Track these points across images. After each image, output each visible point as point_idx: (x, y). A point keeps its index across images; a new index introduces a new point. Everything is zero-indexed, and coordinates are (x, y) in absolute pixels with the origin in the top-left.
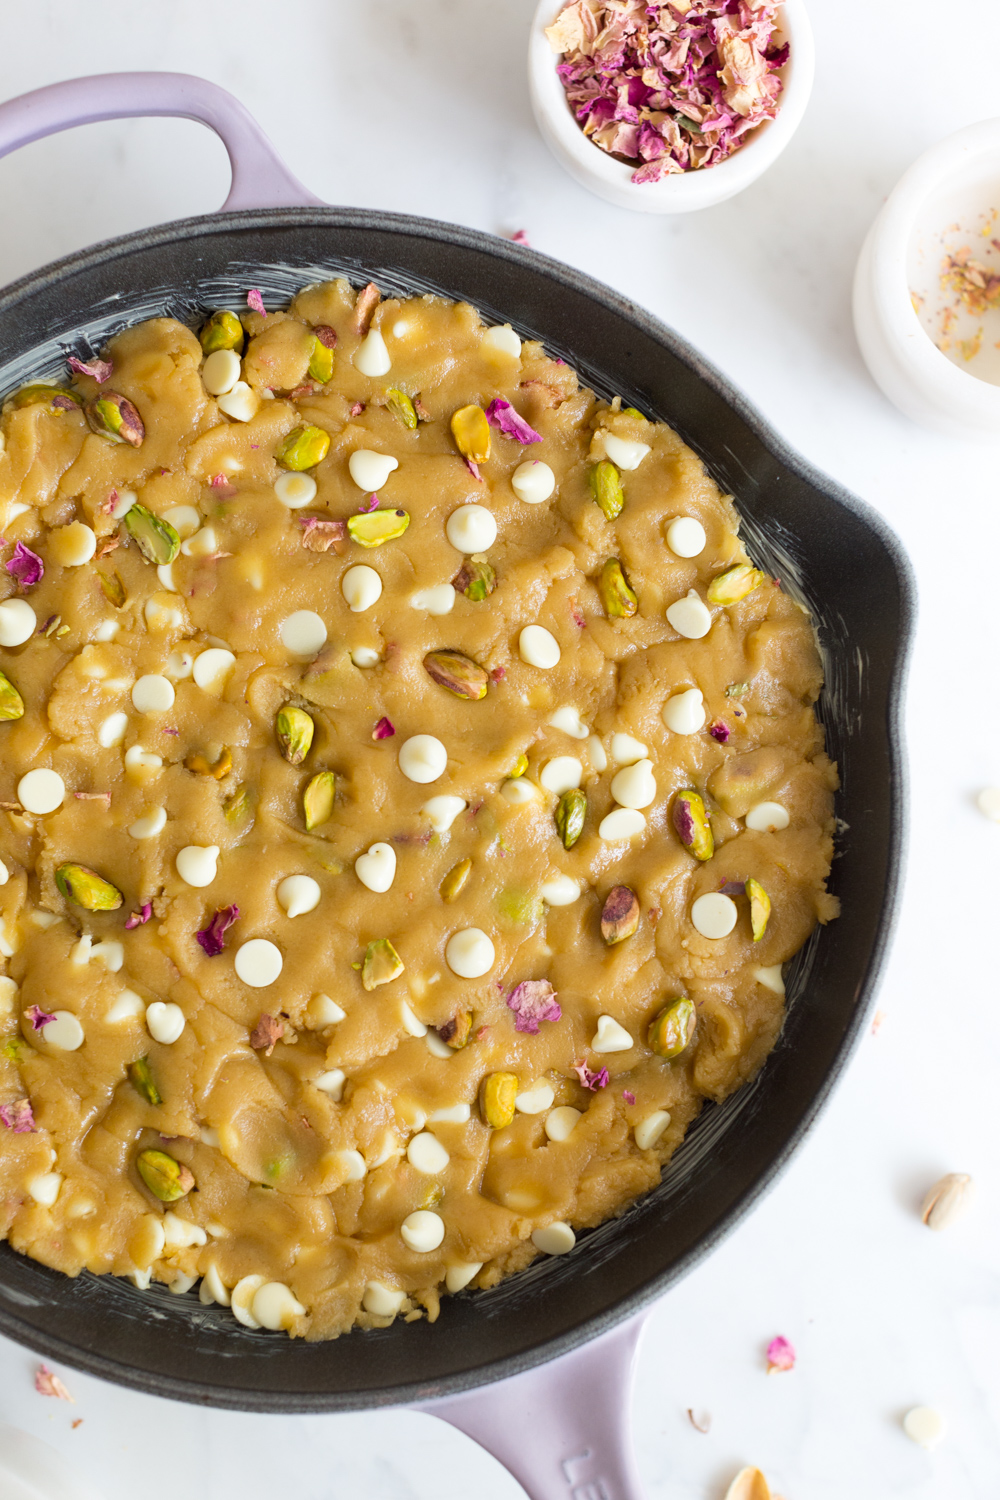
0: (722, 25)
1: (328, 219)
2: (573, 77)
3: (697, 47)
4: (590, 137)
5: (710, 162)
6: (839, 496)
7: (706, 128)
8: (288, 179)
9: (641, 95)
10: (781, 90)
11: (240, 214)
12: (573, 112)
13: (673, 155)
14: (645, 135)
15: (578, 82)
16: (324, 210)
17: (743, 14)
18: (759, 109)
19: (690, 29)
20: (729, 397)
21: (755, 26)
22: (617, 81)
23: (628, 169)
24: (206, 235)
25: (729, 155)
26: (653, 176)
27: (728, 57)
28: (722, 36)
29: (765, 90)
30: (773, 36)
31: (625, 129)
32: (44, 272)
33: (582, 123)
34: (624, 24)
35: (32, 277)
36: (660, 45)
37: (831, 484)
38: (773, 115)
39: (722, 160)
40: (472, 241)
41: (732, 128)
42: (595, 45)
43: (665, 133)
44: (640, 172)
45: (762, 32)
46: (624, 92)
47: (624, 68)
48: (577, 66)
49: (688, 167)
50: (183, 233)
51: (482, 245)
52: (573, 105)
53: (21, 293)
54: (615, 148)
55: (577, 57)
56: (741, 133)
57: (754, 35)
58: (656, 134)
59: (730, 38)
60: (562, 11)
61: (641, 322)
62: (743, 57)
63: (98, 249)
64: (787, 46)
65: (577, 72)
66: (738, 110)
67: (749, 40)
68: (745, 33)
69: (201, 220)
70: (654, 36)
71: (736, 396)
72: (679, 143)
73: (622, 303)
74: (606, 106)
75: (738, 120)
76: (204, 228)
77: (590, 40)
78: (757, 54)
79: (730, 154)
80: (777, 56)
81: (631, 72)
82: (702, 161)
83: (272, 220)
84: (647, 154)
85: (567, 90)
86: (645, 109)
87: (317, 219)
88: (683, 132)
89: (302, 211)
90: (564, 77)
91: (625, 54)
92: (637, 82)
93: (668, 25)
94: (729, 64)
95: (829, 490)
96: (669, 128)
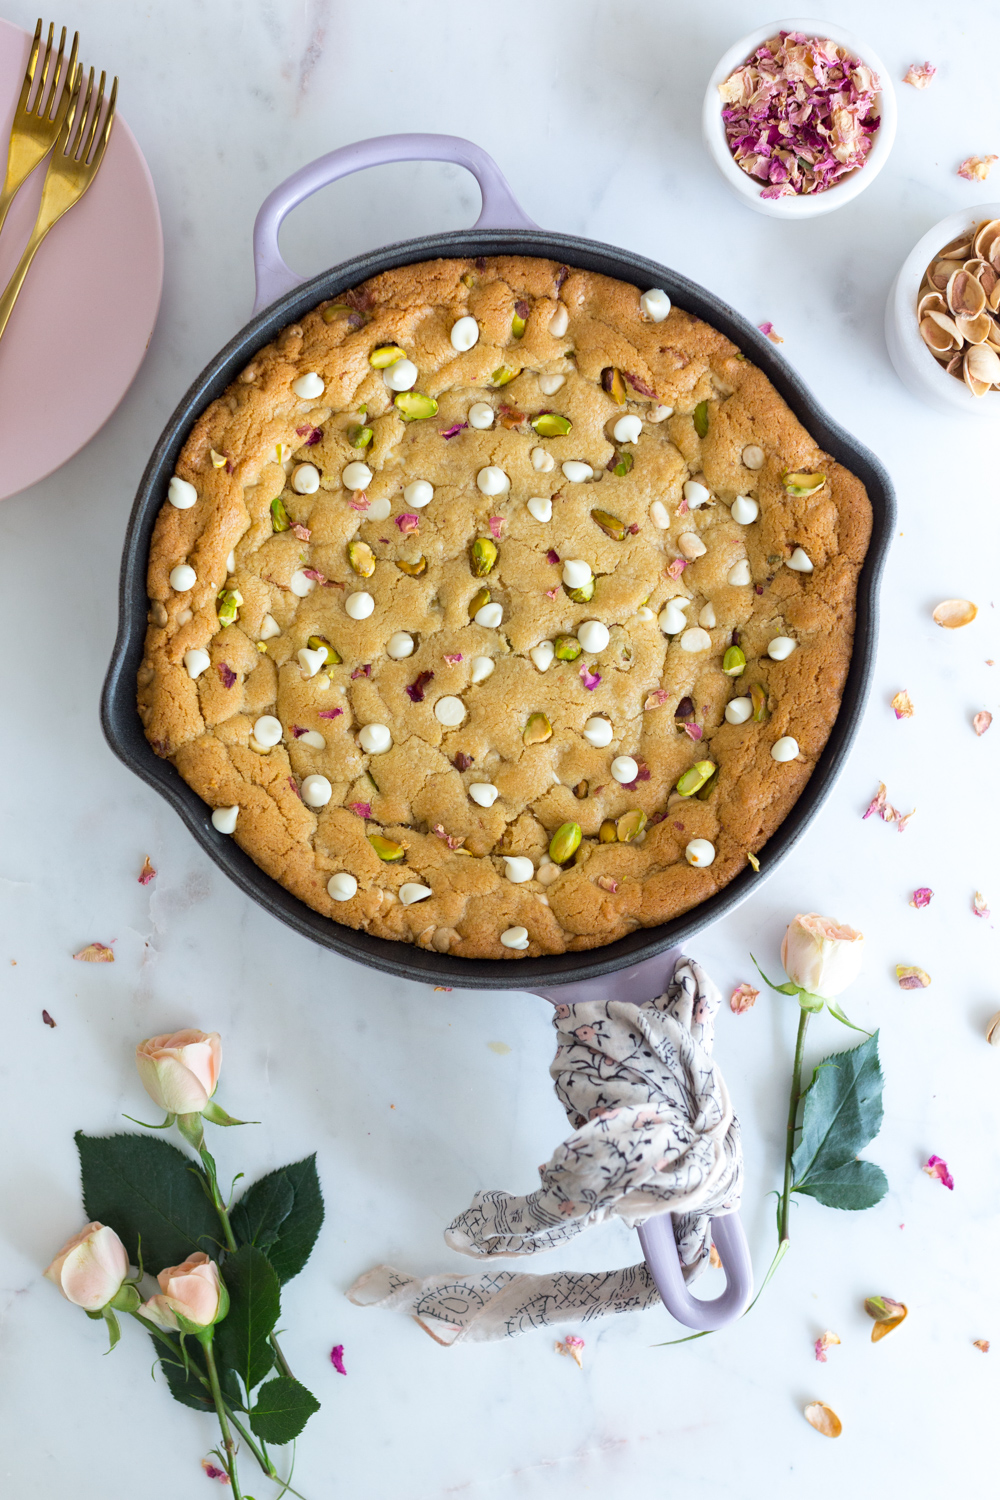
0: (837, 99)
1: (541, 239)
2: (732, 120)
3: (817, 110)
4: (738, 161)
5: (815, 190)
6: (852, 445)
7: (816, 169)
8: (518, 210)
9: (775, 138)
10: (870, 148)
11: (486, 232)
12: (729, 142)
13: (791, 182)
14: (775, 165)
15: (736, 122)
16: (540, 234)
17: (852, 93)
18: (853, 160)
19: (816, 98)
20: (788, 375)
21: (859, 102)
22: (762, 126)
23: (759, 188)
24: (463, 243)
25: (829, 188)
26: (775, 195)
27: (837, 122)
28: (835, 107)
29: (859, 147)
30: (869, 111)
31: (761, 159)
32: (358, 259)
33: (733, 151)
34: (770, 89)
35: (351, 262)
36: (793, 106)
37: (848, 437)
38: (862, 165)
39: (823, 190)
40: (633, 261)
41: (834, 169)
42: (749, 101)
43: (788, 165)
44: (767, 190)
45: (862, 108)
46: (765, 135)
47: (769, 117)
48: (736, 112)
49: (800, 191)
50: (448, 241)
51: (639, 264)
52: (729, 137)
53: (343, 272)
54: (753, 172)
55: (737, 106)
56: (839, 174)
57: (856, 110)
58: (782, 166)
59: (840, 109)
60: (731, 75)
61: (736, 323)
62: (847, 123)
63: (394, 247)
64: (879, 118)
65: (734, 115)
66: (839, 158)
67: (852, 113)
68: (851, 107)
69: (461, 233)
70: (790, 100)
71: (792, 375)
72: (796, 174)
73: (725, 309)
74: (751, 142)
75: (838, 165)
76: (462, 239)
77: (747, 97)
78: (857, 122)
79: (830, 186)
80: (871, 124)
81: (772, 122)
82: (810, 189)
83: (506, 237)
84: (774, 179)
85: (727, 127)
86: (777, 147)
87: (535, 239)
88: (800, 167)
89: (525, 232)
90: (726, 119)
91: (769, 108)
92: (775, 128)
93: (800, 95)
94: (837, 127)
95: (846, 441)
96: (792, 163)
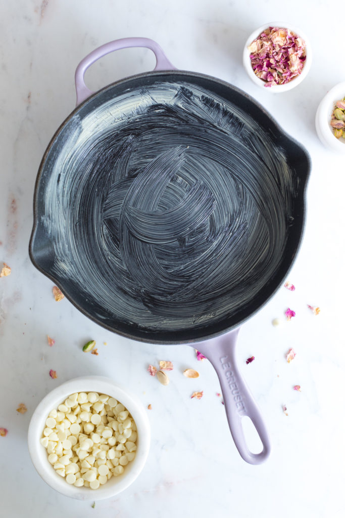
0: (291, 50)
1: (178, 73)
2: (254, 58)
3: (284, 55)
4: (256, 73)
5: (284, 83)
7: (284, 75)
8: (169, 63)
9: (269, 65)
10: (303, 67)
11: (158, 72)
12: (253, 67)
13: (275, 81)
14: (269, 75)
15: (255, 59)
16: (177, 71)
17: (296, 48)
18: (297, 72)
19: (283, 50)
21: (298, 51)
22: (264, 60)
23: (263, 83)
25: (288, 82)
26: (269, 86)
27: (291, 59)
28: (290, 53)
29: (299, 67)
30: (302, 54)
31: (264, 73)
33: (254, 70)
34: (267, 48)
36: (275, 53)
38: (300, 73)
39: (287, 83)
41: (290, 75)
42: (260, 51)
43: (274, 75)
44: (267, 84)
45: (300, 53)
46: (265, 63)
47: (266, 57)
48: (255, 56)
49: (278, 83)
52: (253, 65)
54: (261, 77)
55: (255, 54)
56: (292, 77)
57: (298, 54)
58: (272, 75)
59: (292, 54)
60: (252, 43)
62: (294, 59)
64: (306, 56)
65: (254, 57)
66: (292, 71)
67: (297, 55)
68: (296, 53)
70: (274, 51)
72: (277, 78)
74: (261, 67)
75: (291, 74)
77: (258, 50)
78: (298, 58)
79: (289, 81)
80: (303, 58)
81: (268, 59)
82: (282, 83)
83: (165, 73)
84: (269, 80)
85: (252, 61)
86: (270, 68)
87: (176, 73)
88: (278, 75)
89: (172, 71)
90: (251, 58)
91: (267, 55)
92: (269, 61)
93: (277, 49)
94: (291, 60)
96: (275, 74)
